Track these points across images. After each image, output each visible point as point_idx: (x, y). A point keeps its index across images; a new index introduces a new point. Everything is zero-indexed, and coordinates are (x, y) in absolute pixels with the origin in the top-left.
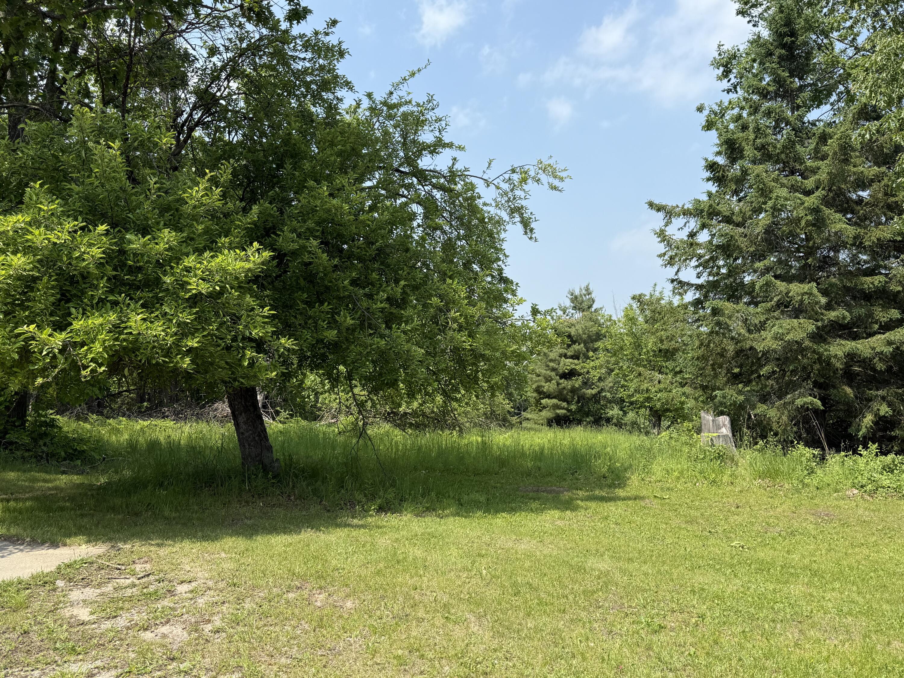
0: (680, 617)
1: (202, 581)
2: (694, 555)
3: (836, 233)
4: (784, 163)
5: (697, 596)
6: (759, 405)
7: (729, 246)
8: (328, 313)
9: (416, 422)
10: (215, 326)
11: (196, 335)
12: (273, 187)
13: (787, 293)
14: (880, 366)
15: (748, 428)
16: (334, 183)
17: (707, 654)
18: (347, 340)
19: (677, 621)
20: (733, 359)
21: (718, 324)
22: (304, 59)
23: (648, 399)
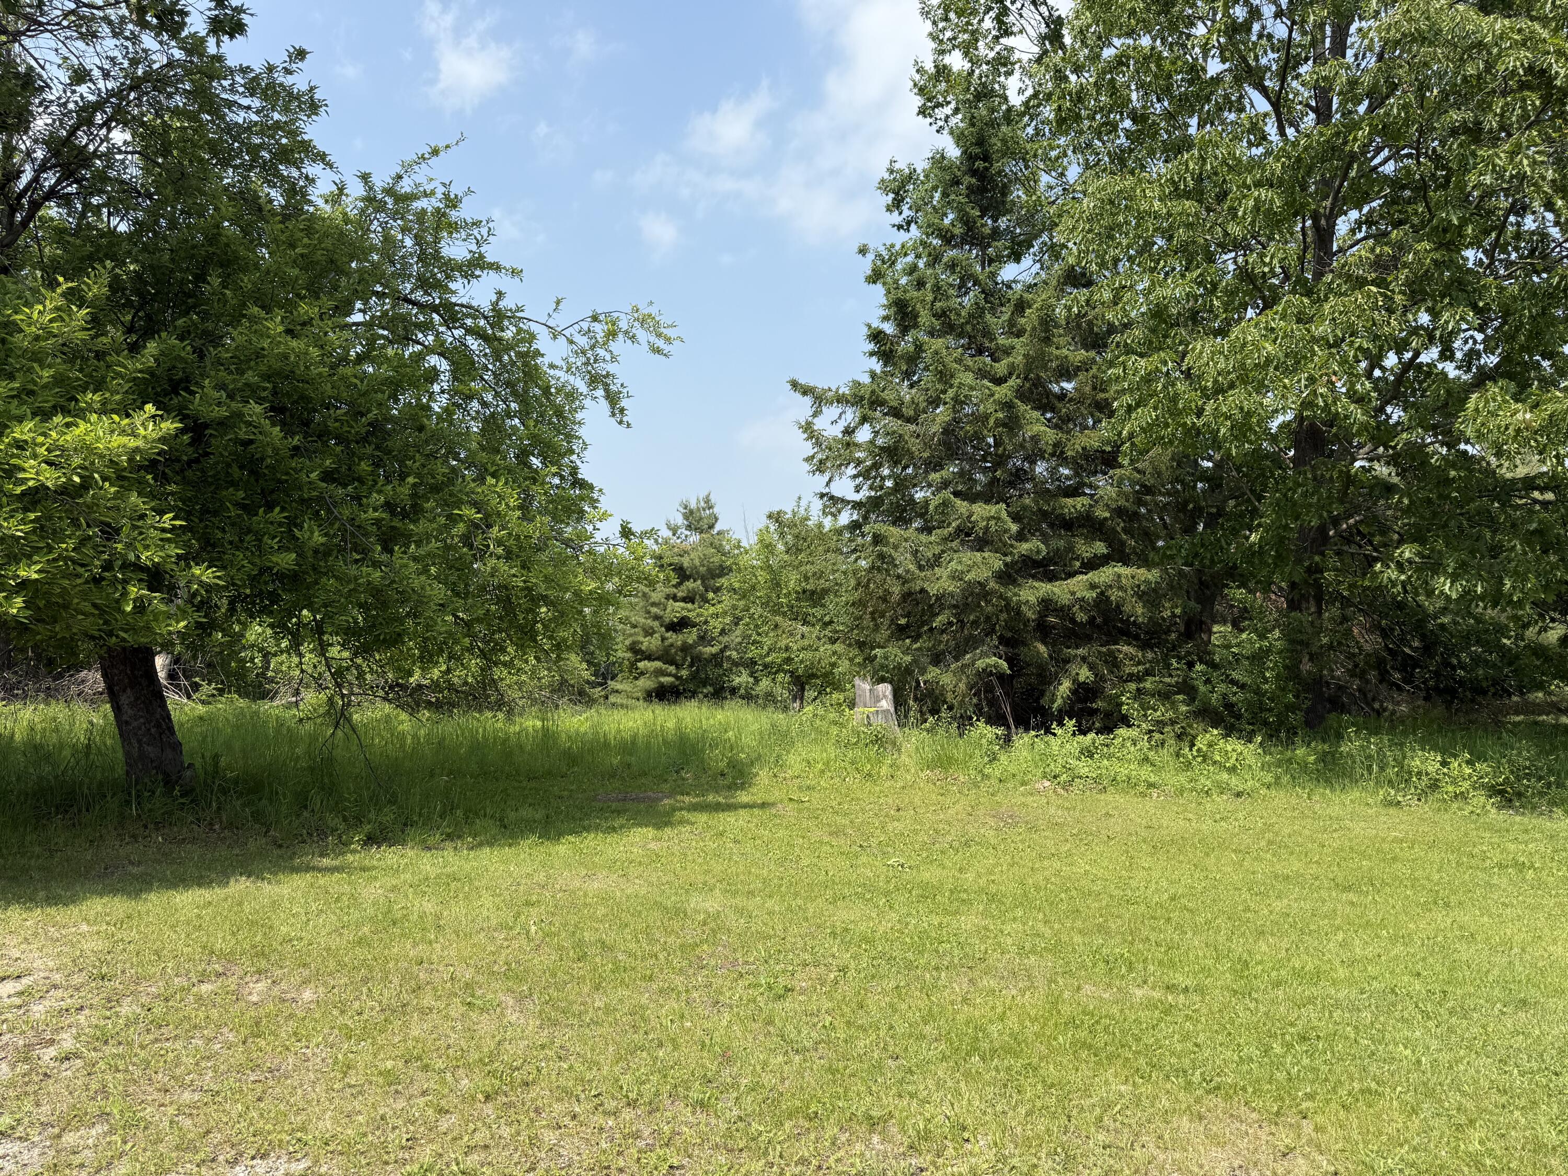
0: (813, 972)
1: (42, 975)
2: (837, 880)
3: (1032, 438)
4: (970, 338)
5: (838, 941)
6: (931, 668)
7: (896, 449)
8: (280, 524)
9: (438, 699)
10: (71, 544)
11: (36, 558)
12: (188, 313)
13: (970, 517)
14: (1081, 617)
15: (916, 699)
16: (295, 313)
17: (848, 1023)
18: (315, 569)
19: (810, 979)
20: (899, 604)
21: (881, 556)
22: (249, 108)
23: (789, 660)
